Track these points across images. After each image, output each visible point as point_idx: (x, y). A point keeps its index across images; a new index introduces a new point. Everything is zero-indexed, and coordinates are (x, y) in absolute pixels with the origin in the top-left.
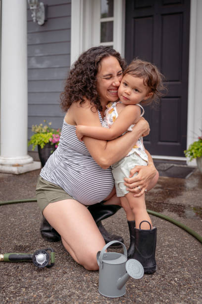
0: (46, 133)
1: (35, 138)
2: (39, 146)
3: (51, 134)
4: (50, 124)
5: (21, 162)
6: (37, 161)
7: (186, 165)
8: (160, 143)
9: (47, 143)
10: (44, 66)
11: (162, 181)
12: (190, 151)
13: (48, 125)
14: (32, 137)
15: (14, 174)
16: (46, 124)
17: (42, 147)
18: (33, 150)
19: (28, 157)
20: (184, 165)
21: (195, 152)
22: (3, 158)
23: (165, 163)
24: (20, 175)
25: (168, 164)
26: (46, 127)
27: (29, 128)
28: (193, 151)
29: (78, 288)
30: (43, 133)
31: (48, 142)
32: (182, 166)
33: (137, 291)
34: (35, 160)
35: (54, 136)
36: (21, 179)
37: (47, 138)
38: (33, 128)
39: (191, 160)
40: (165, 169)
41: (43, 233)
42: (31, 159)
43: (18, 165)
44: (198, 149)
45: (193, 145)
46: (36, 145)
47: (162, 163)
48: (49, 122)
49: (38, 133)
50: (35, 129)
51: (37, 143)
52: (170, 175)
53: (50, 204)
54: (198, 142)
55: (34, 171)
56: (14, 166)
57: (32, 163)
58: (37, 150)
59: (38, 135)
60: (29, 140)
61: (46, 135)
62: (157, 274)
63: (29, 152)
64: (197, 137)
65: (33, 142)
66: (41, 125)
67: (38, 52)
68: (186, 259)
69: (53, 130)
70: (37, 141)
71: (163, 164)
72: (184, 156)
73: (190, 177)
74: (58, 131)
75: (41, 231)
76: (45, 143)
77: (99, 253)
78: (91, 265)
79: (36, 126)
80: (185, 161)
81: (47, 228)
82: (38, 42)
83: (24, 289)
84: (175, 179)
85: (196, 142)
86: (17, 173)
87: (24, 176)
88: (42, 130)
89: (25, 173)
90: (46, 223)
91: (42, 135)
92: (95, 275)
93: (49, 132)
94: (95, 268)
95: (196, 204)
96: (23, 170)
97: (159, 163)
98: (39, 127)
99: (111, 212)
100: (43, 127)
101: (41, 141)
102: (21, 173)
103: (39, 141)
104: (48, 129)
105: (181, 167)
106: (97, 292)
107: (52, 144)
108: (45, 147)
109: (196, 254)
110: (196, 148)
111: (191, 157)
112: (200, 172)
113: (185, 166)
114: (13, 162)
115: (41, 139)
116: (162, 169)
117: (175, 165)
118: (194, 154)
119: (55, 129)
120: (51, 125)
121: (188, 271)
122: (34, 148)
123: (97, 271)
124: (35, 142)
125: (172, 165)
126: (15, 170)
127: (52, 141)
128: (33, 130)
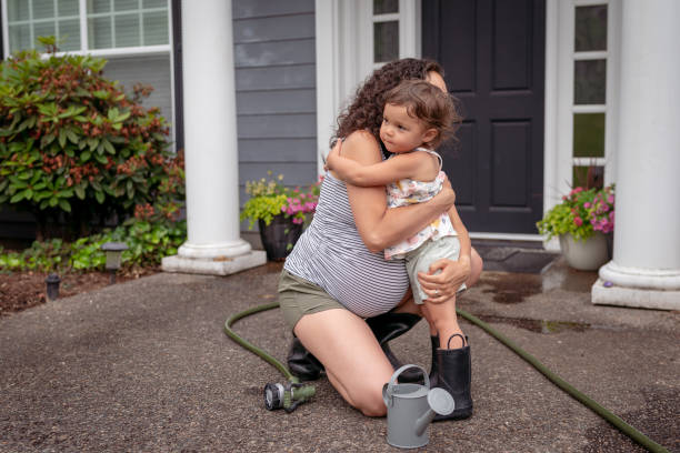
0: (274, 196)
1: (254, 206)
2: (261, 222)
3: (284, 197)
4: (281, 178)
5: (230, 252)
6: (259, 249)
7: (543, 249)
8: (492, 209)
9: (278, 216)
10: (262, 62)
11: (495, 279)
12: (548, 222)
13: (276, 180)
14: (248, 204)
15: (218, 276)
16: (273, 178)
17: (268, 222)
18: (250, 229)
19: (241, 242)
20: (538, 248)
21: (557, 225)
22: (192, 246)
23: (503, 247)
24: (228, 276)
25: (507, 249)
26: (272, 185)
27: (242, 187)
28: (553, 223)
29: (356, 440)
30: (269, 196)
31: (278, 212)
32: (535, 251)
33: (446, 440)
34: (254, 248)
35: (291, 200)
36: (233, 284)
37: (277, 204)
38: (248, 185)
39: (550, 239)
40: (503, 257)
41: (292, 365)
42: (246, 247)
43: (224, 259)
44: (561, 219)
45: (553, 212)
46: (256, 220)
47: (496, 247)
48: (279, 174)
49: (259, 196)
50: (252, 188)
51: (257, 215)
52: (509, 269)
53: (305, 317)
54: (563, 206)
55: (253, 268)
56: (216, 259)
57: (249, 253)
58: (257, 229)
59: (259, 199)
60: (241, 209)
61: (273, 199)
62: (478, 418)
63: (244, 234)
64: (560, 196)
65: (249, 214)
66: (263, 180)
67: (249, 34)
68: (525, 397)
69: (286, 189)
70: (257, 212)
71: (501, 249)
72: (536, 232)
73: (549, 270)
74: (296, 192)
75: (289, 362)
76: (272, 215)
77: (386, 386)
78: (375, 408)
79: (254, 183)
80: (541, 243)
81: (298, 357)
82: (249, 14)
83: (272, 444)
84: (521, 275)
85: (558, 206)
86: (222, 273)
87: (237, 278)
88: (265, 191)
89: (239, 273)
90: (298, 347)
91: (266, 199)
92: (380, 422)
93: (281, 194)
94: (381, 413)
95: (553, 317)
96: (234, 267)
97: (491, 246)
98: (260, 184)
99: (405, 327)
100: (266, 184)
101: (265, 211)
102: (231, 272)
103: (261, 211)
104: (276, 188)
105: (532, 253)
106: (386, 442)
107: (286, 216)
108: (273, 222)
109: (542, 390)
110: (557, 216)
111: (550, 233)
112: (566, 262)
113: (541, 251)
114: (215, 253)
115: (265, 207)
116: (497, 257)
117: (522, 250)
118: (555, 229)
119: (291, 187)
120: (282, 181)
121: (527, 412)
122: (253, 226)
123: (384, 417)
124: (254, 213)
125: (515, 250)
126: (219, 267)
127: (287, 212)
128: (248, 191)
